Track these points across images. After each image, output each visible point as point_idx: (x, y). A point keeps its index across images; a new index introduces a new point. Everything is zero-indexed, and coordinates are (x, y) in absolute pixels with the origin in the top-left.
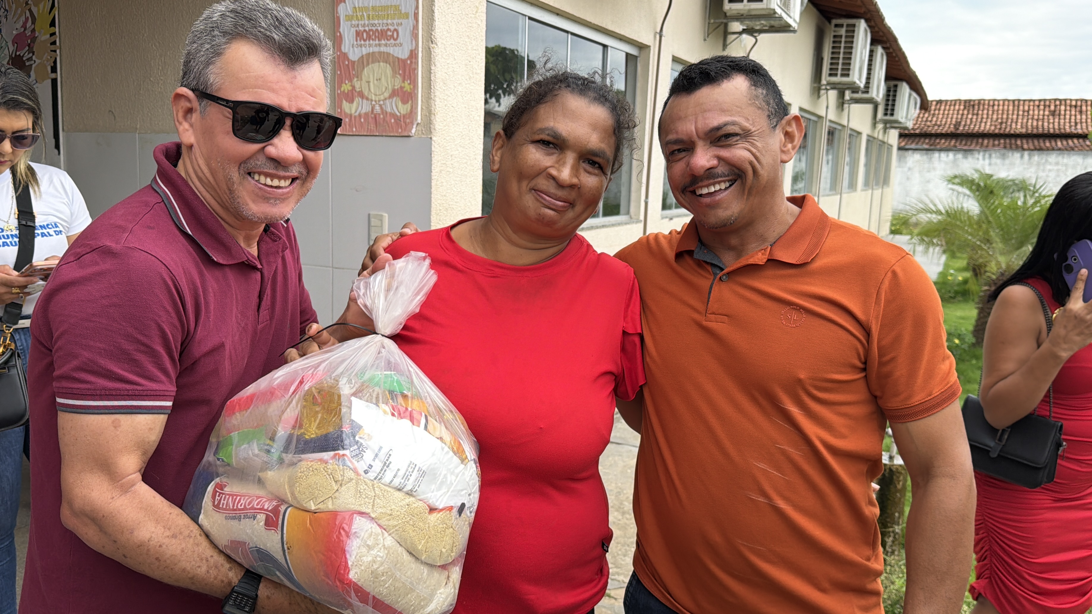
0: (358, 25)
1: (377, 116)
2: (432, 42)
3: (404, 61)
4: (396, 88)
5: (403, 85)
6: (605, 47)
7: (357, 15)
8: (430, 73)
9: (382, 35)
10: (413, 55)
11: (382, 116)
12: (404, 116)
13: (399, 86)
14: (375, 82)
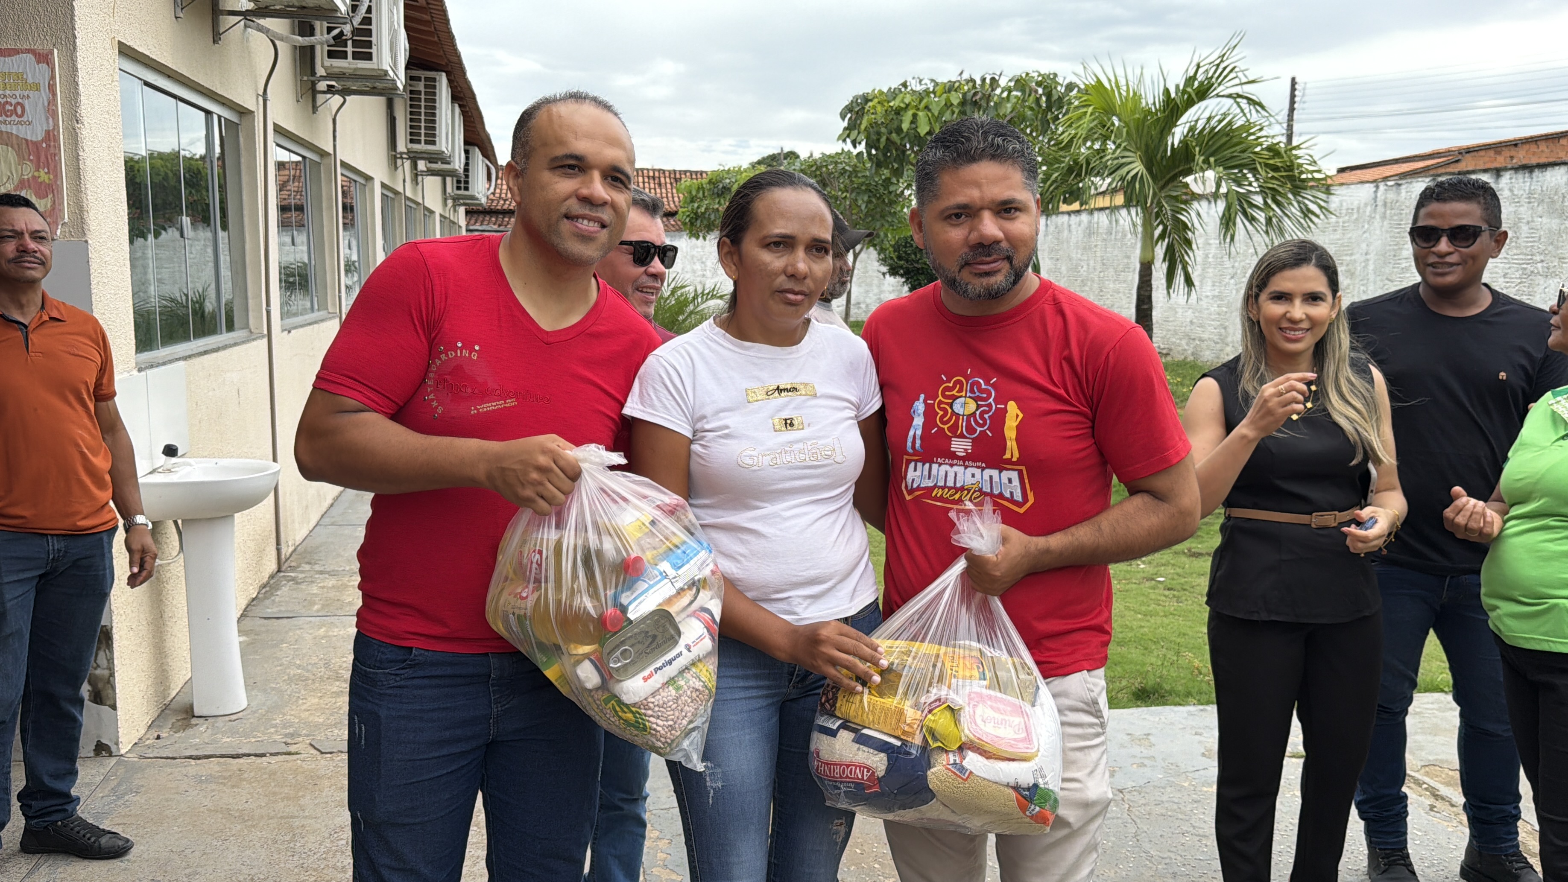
2: (77, 121)
3: (36, 144)
5: (36, 174)
6: (208, 113)
8: (78, 160)
10: (51, 137)
13: (30, 175)
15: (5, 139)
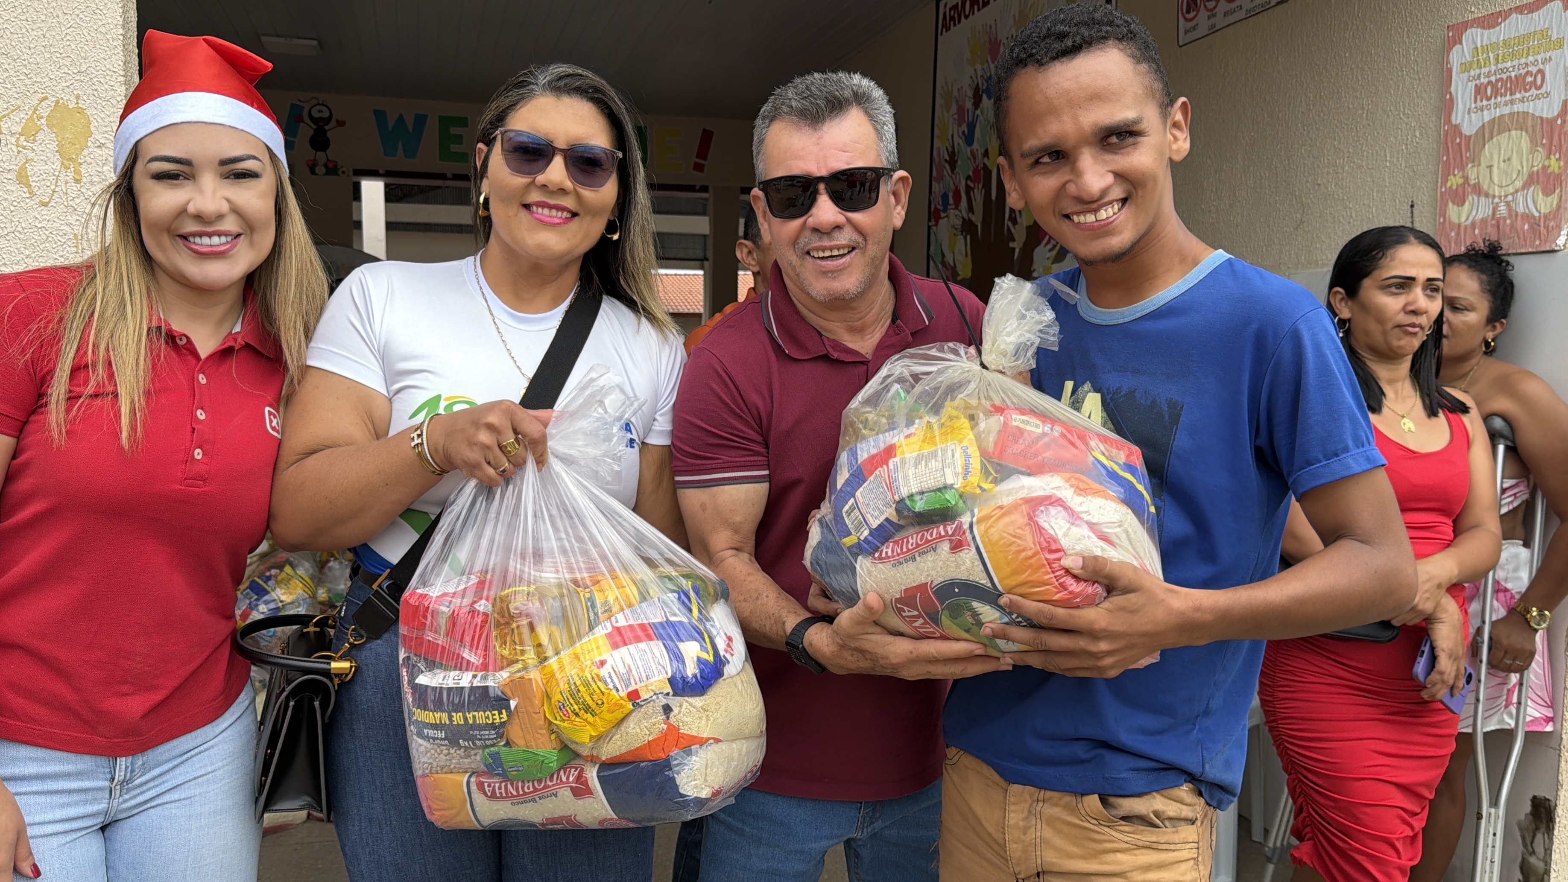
0: (1479, 76)
1: (1501, 222)
4: (1535, 169)
5: (1547, 163)
7: (1478, 60)
9: (1518, 84)
10: (1566, 108)
11: (1508, 221)
12: (1546, 217)
13: (1540, 166)
14: (1502, 164)
15: (1520, 121)
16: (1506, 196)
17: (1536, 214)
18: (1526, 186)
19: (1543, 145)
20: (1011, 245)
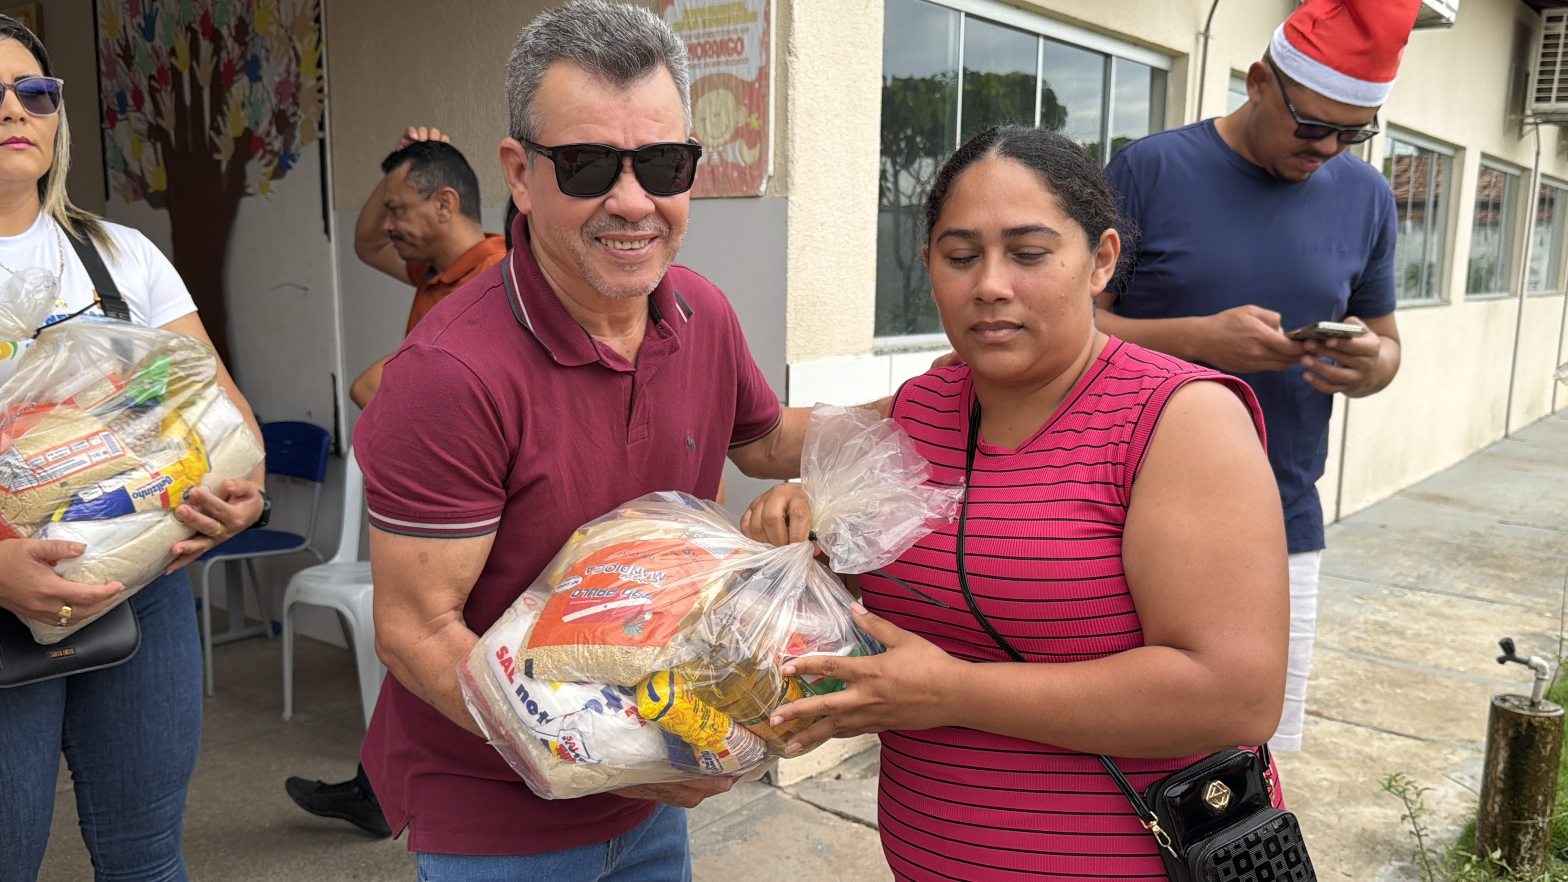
0: (690, 37)
1: (715, 169)
2: (789, 53)
3: (750, 85)
4: (740, 125)
5: (749, 120)
6: (1107, 56)
7: (689, 23)
8: (787, 100)
9: (722, 48)
10: (763, 74)
11: (721, 169)
12: (751, 167)
14: (713, 118)
15: (726, 81)
16: (718, 147)
17: (743, 164)
18: (734, 138)
19: (745, 105)
20: (217, 156)
